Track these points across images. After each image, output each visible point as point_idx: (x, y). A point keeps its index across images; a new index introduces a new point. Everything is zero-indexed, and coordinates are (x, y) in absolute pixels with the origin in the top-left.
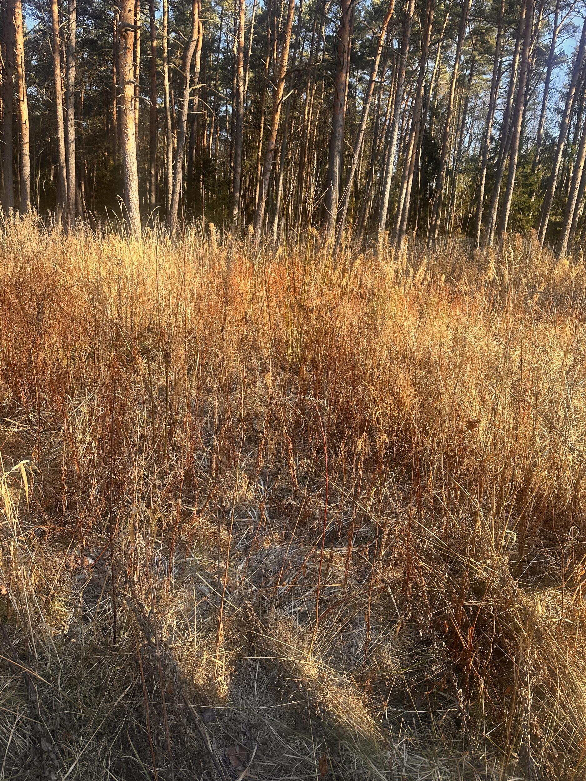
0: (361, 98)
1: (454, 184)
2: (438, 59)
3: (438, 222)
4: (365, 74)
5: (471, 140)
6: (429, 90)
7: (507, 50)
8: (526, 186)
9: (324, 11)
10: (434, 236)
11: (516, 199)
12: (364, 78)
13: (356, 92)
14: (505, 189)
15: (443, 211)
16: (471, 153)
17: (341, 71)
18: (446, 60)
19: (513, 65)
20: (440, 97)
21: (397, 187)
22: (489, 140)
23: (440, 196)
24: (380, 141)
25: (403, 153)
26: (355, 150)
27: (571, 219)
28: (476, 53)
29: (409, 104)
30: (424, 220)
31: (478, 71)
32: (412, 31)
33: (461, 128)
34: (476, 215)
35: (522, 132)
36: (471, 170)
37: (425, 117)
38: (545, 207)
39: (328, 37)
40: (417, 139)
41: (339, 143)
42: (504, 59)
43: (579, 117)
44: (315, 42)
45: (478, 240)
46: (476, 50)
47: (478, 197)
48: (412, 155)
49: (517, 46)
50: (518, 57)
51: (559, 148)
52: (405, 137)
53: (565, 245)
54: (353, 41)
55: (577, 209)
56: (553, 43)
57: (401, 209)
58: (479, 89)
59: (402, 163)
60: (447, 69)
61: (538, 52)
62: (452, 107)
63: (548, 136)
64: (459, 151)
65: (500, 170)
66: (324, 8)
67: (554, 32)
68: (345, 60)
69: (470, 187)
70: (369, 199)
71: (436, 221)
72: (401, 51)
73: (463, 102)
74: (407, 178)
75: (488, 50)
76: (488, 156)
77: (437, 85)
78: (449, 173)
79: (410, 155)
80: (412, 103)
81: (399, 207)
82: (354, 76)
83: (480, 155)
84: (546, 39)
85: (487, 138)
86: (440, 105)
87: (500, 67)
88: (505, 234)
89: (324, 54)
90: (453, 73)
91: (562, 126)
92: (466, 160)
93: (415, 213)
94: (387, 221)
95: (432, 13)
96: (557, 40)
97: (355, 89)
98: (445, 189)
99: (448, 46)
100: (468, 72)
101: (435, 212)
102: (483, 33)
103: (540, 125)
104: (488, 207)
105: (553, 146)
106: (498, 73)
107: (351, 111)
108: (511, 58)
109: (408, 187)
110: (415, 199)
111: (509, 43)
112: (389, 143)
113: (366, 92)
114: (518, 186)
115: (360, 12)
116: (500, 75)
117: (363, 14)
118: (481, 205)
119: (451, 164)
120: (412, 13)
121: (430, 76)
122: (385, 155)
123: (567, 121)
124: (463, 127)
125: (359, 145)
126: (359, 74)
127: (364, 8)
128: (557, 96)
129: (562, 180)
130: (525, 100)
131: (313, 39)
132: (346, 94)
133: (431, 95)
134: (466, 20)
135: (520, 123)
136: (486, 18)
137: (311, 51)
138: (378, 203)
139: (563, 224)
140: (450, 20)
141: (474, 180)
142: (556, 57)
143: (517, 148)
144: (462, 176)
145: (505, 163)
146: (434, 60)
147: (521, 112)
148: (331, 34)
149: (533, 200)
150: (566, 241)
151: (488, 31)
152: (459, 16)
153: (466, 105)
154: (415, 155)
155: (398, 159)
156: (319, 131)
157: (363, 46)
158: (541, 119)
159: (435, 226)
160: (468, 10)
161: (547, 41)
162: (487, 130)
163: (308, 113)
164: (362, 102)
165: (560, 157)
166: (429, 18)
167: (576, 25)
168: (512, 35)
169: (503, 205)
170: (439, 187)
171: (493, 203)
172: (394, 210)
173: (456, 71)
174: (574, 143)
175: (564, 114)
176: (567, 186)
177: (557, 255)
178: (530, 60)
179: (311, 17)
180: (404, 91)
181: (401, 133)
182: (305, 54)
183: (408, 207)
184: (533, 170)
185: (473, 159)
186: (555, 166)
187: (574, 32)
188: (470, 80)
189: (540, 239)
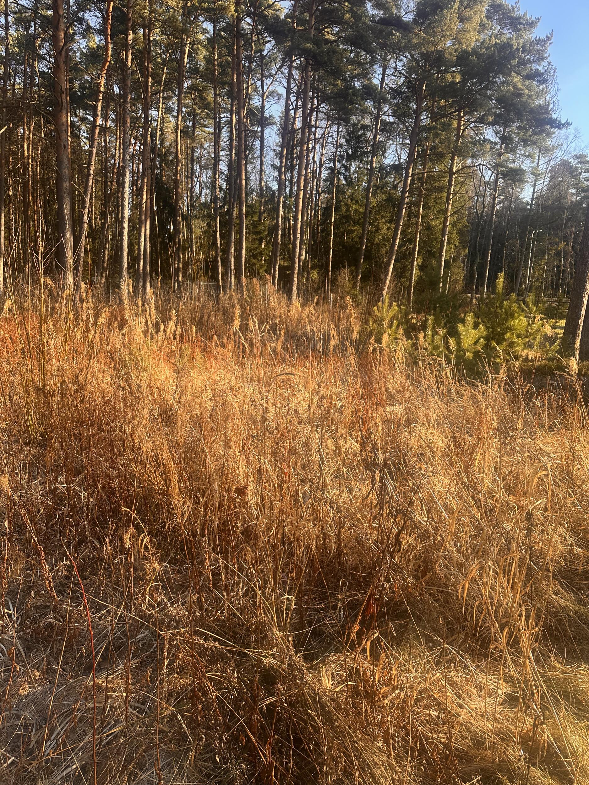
0: (85, 138)
1: (191, 229)
2: (161, 109)
3: (181, 266)
4: (87, 114)
5: (201, 188)
6: (156, 137)
7: (223, 108)
8: (256, 233)
9: (35, 47)
10: (178, 279)
11: (249, 246)
12: (87, 118)
13: (80, 132)
14: (238, 236)
15: (184, 254)
16: (203, 199)
17: (61, 111)
18: (169, 110)
19: (230, 122)
20: (167, 144)
21: (135, 229)
22: (218, 190)
23: (179, 240)
24: (112, 184)
25: (137, 196)
26: (85, 192)
27: (297, 265)
28: (196, 107)
29: (137, 148)
30: (166, 262)
31: (200, 124)
32: (132, 79)
33: (191, 175)
34: (215, 259)
35: (247, 184)
36: (204, 216)
37: (155, 162)
38: (274, 252)
39: (42, 73)
40: (150, 184)
41: (66, 185)
42: (222, 116)
43: (292, 173)
44: (29, 77)
45: (221, 284)
46: (196, 104)
47: (215, 243)
48: (147, 200)
49: (232, 106)
50: (234, 116)
51: (279, 201)
52: (137, 181)
53: (295, 288)
54: (71, 81)
55: (300, 255)
56: (263, 107)
57: (142, 253)
58: (203, 140)
59: (136, 206)
60: (171, 119)
61: (250, 113)
62: (180, 156)
63: (268, 188)
64: (192, 197)
65: (231, 218)
66: (34, 43)
67: (262, 97)
68: (64, 101)
69: (205, 232)
70: (107, 240)
71: (178, 264)
72: (123, 96)
73: (189, 151)
74: (144, 222)
75: (207, 106)
76: (220, 204)
77: (163, 134)
78: (185, 218)
79: (144, 200)
80: (140, 148)
81: (139, 250)
82: (76, 116)
83: (211, 202)
84: (256, 102)
85: (216, 189)
86: (168, 152)
87: (220, 122)
88: (244, 280)
89: (40, 90)
90: (177, 124)
91: (279, 181)
92: (199, 206)
93: (157, 255)
94: (128, 264)
95: (150, 65)
96: (265, 104)
97: (79, 129)
98: (183, 233)
99: (168, 98)
100: (191, 124)
101: (177, 256)
102: (200, 90)
103: (261, 179)
104: (226, 251)
105: (274, 198)
106: (218, 128)
107: (77, 150)
108: (228, 115)
109: (146, 231)
110: (155, 242)
111: (225, 103)
112: (121, 185)
113: (91, 132)
114: (250, 234)
115: (75, 52)
116: (220, 129)
117: (78, 54)
118: (219, 250)
119: (185, 208)
120: (130, 64)
121: (155, 124)
122: (118, 197)
123: (283, 177)
124: (192, 175)
125: (90, 189)
126: (81, 113)
127: (79, 49)
128: (272, 154)
129: (285, 229)
130: (245, 154)
131: (25, 72)
132: (69, 134)
133: (158, 142)
134: (184, 76)
135: (244, 177)
136: (201, 77)
137: (25, 85)
138: (117, 245)
139: (291, 268)
140: (168, 73)
141: (209, 225)
142: (266, 118)
143: (244, 199)
144: (197, 221)
145: (235, 212)
146: (157, 109)
147: (243, 167)
148: (46, 70)
149: (263, 246)
150: (296, 285)
151: (205, 89)
152: (175, 70)
153: (193, 155)
154: (149, 201)
155: (132, 201)
156: (42, 168)
157: (82, 87)
158: (261, 173)
159: (178, 270)
160: (184, 66)
161: (257, 104)
162: (216, 180)
163: (28, 148)
164: (87, 142)
165: (281, 209)
166: (148, 70)
167: (280, 93)
168: (226, 94)
169: (238, 250)
170: (177, 231)
171: (229, 249)
172: (135, 251)
173: (179, 123)
174: (291, 196)
175: (279, 169)
176: (290, 234)
177: (290, 298)
178: (245, 120)
179: (20, 50)
180: (131, 135)
181: (133, 177)
182: (17, 87)
183: (148, 250)
184: (260, 219)
185: (205, 205)
186: (278, 217)
187: (279, 99)
188: (194, 131)
189: (273, 283)
